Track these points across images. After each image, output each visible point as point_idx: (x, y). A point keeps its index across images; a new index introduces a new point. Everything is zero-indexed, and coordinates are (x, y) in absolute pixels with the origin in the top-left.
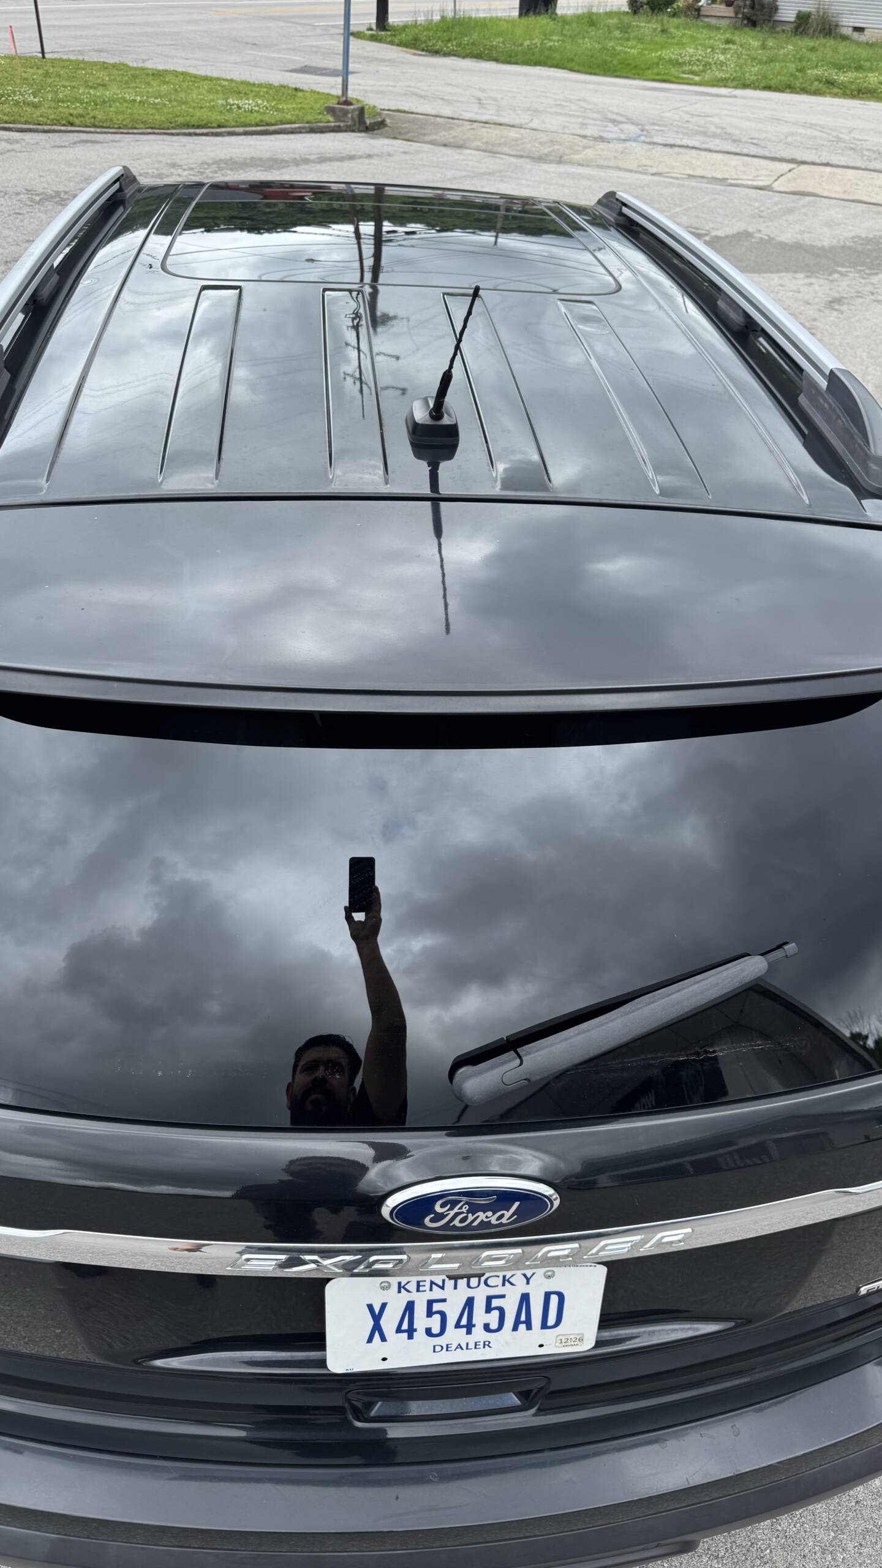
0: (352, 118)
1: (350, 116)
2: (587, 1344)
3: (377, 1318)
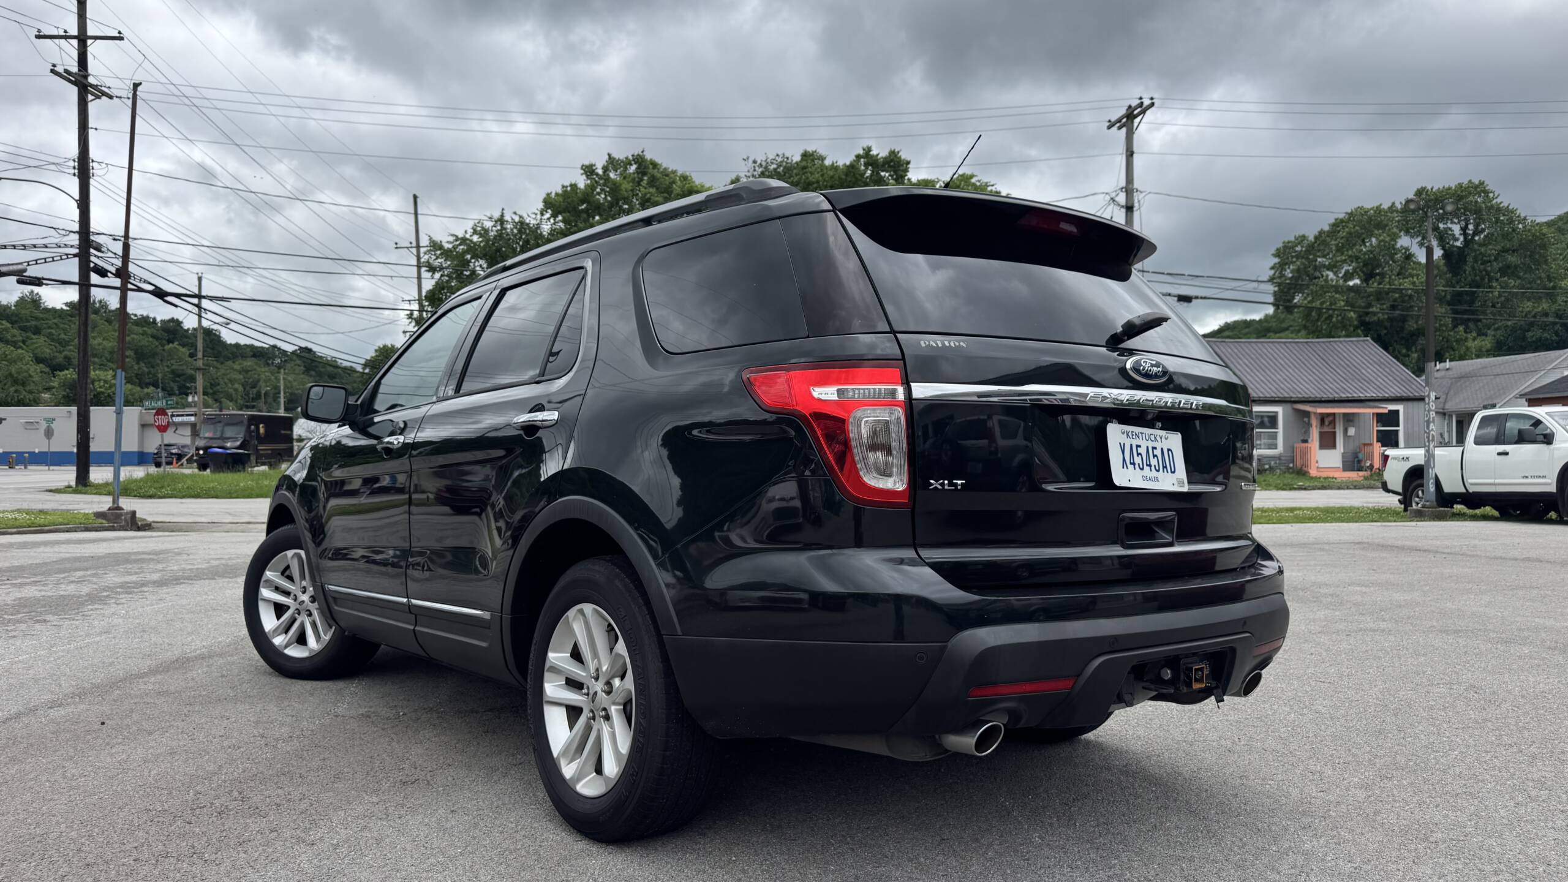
0: (126, 520)
1: (123, 518)
2: (1186, 488)
3: (1123, 452)
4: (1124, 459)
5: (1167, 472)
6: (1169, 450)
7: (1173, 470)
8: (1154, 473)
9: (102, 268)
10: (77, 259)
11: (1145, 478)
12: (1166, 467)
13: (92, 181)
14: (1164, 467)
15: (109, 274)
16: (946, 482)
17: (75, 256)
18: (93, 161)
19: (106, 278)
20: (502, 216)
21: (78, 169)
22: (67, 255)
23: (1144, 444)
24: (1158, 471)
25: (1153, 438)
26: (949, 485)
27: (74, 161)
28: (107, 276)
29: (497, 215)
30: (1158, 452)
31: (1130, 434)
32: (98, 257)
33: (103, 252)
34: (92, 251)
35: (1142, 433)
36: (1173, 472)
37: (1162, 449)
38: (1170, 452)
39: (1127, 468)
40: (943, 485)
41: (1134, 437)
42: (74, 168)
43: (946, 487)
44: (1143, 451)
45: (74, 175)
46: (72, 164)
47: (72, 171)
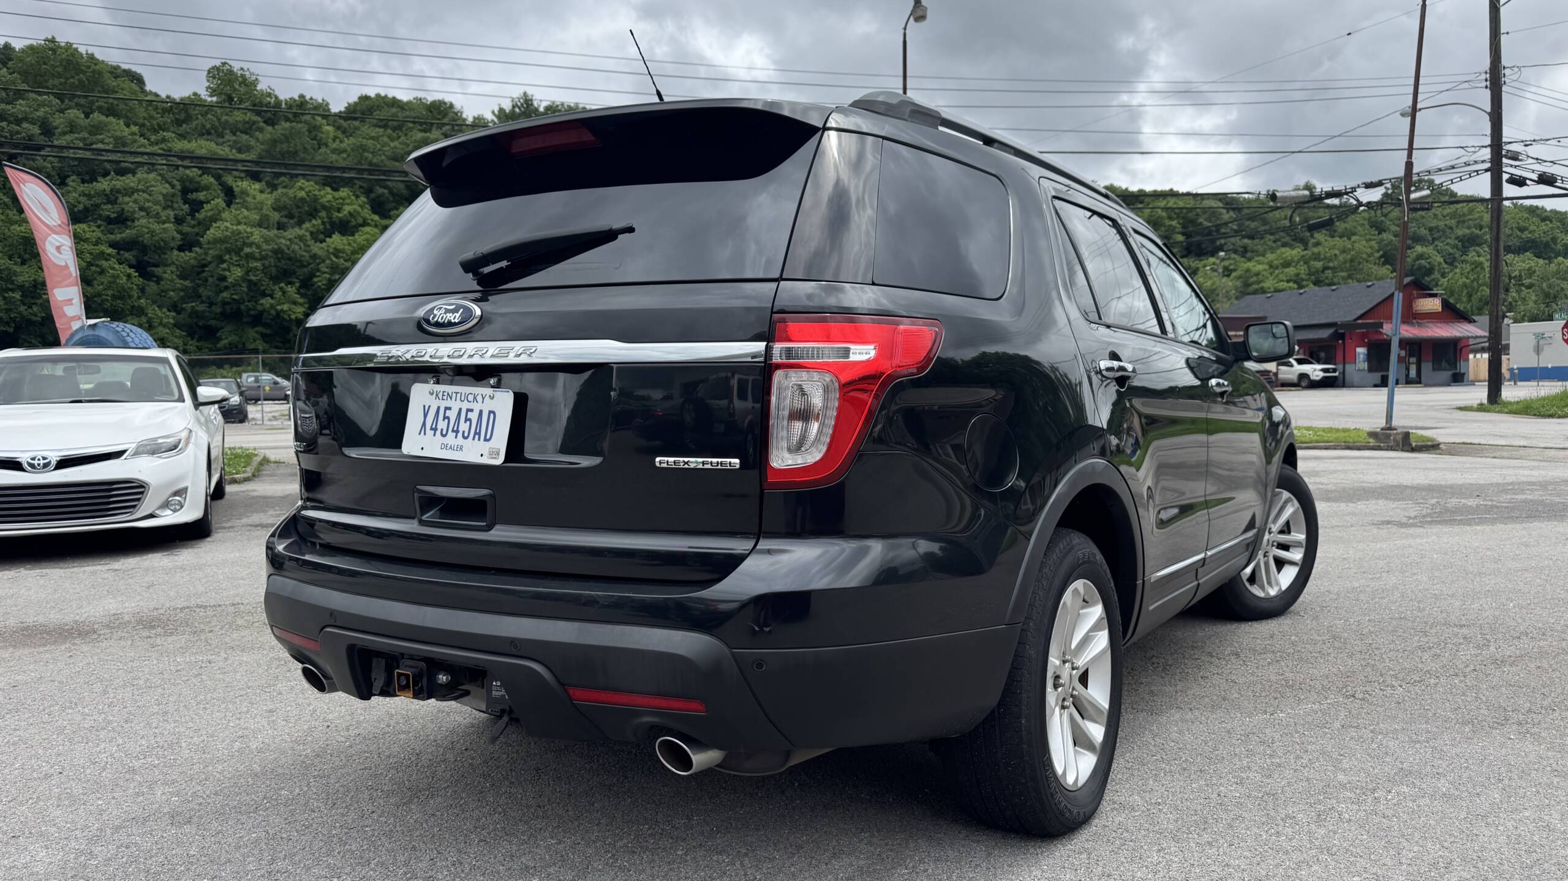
2: (499, 461)
3: (425, 416)
4: (424, 424)
5: (479, 440)
6: (490, 412)
7: (488, 437)
8: (460, 440)
9: (1520, 177)
10: (1489, 174)
11: (445, 447)
12: (479, 434)
13: (1504, 88)
14: (476, 433)
15: (1528, 182)
17: (1486, 170)
18: (1504, 68)
19: (1526, 187)
21: (1490, 81)
22: (1477, 171)
23: (455, 405)
24: (465, 438)
25: (471, 398)
27: (1486, 73)
28: (1526, 184)
30: (474, 416)
31: (440, 396)
32: (1516, 167)
33: (1521, 160)
34: (1505, 160)
35: (457, 393)
36: (486, 440)
37: (481, 412)
38: (492, 415)
39: (424, 433)
41: (445, 398)
42: (1486, 80)
44: (452, 414)
45: (1486, 87)
46: (1484, 76)
47: (1484, 84)
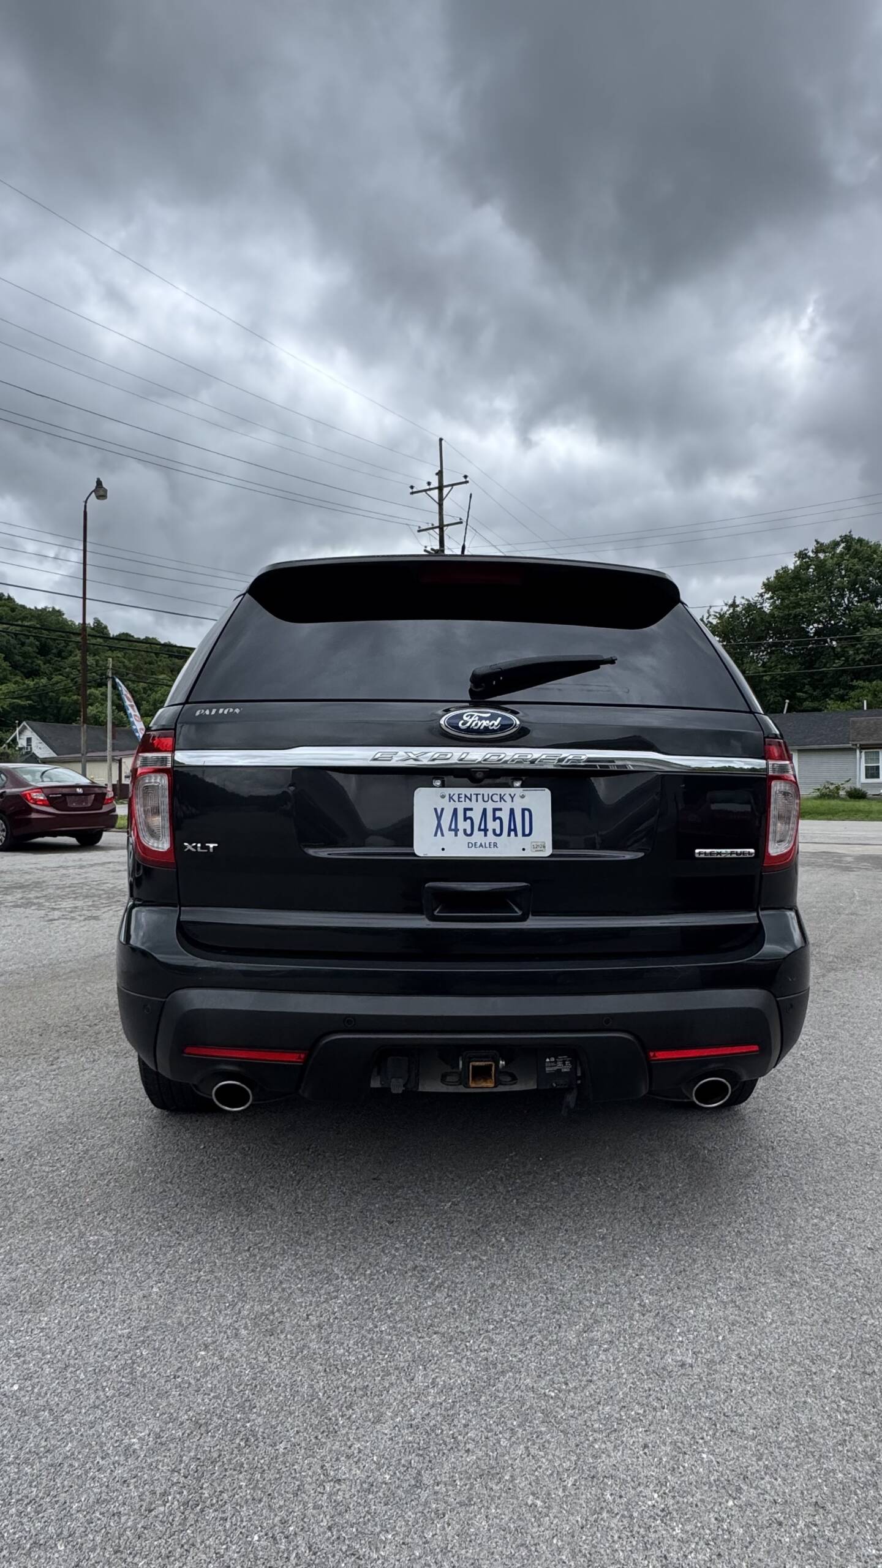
2: (548, 851)
3: (439, 818)
4: (439, 826)
5: (516, 835)
6: (523, 810)
7: (527, 832)
8: (492, 838)
11: (471, 845)
12: (515, 830)
14: (510, 830)
16: (199, 845)
20: (734, 602)
23: (479, 806)
24: (498, 835)
25: (498, 798)
26: (202, 848)
29: (730, 602)
30: (504, 815)
31: (455, 798)
35: (477, 795)
36: (524, 835)
37: (512, 811)
38: (527, 813)
39: (443, 835)
40: (195, 847)
41: (462, 800)
43: (199, 850)
44: (476, 815)
